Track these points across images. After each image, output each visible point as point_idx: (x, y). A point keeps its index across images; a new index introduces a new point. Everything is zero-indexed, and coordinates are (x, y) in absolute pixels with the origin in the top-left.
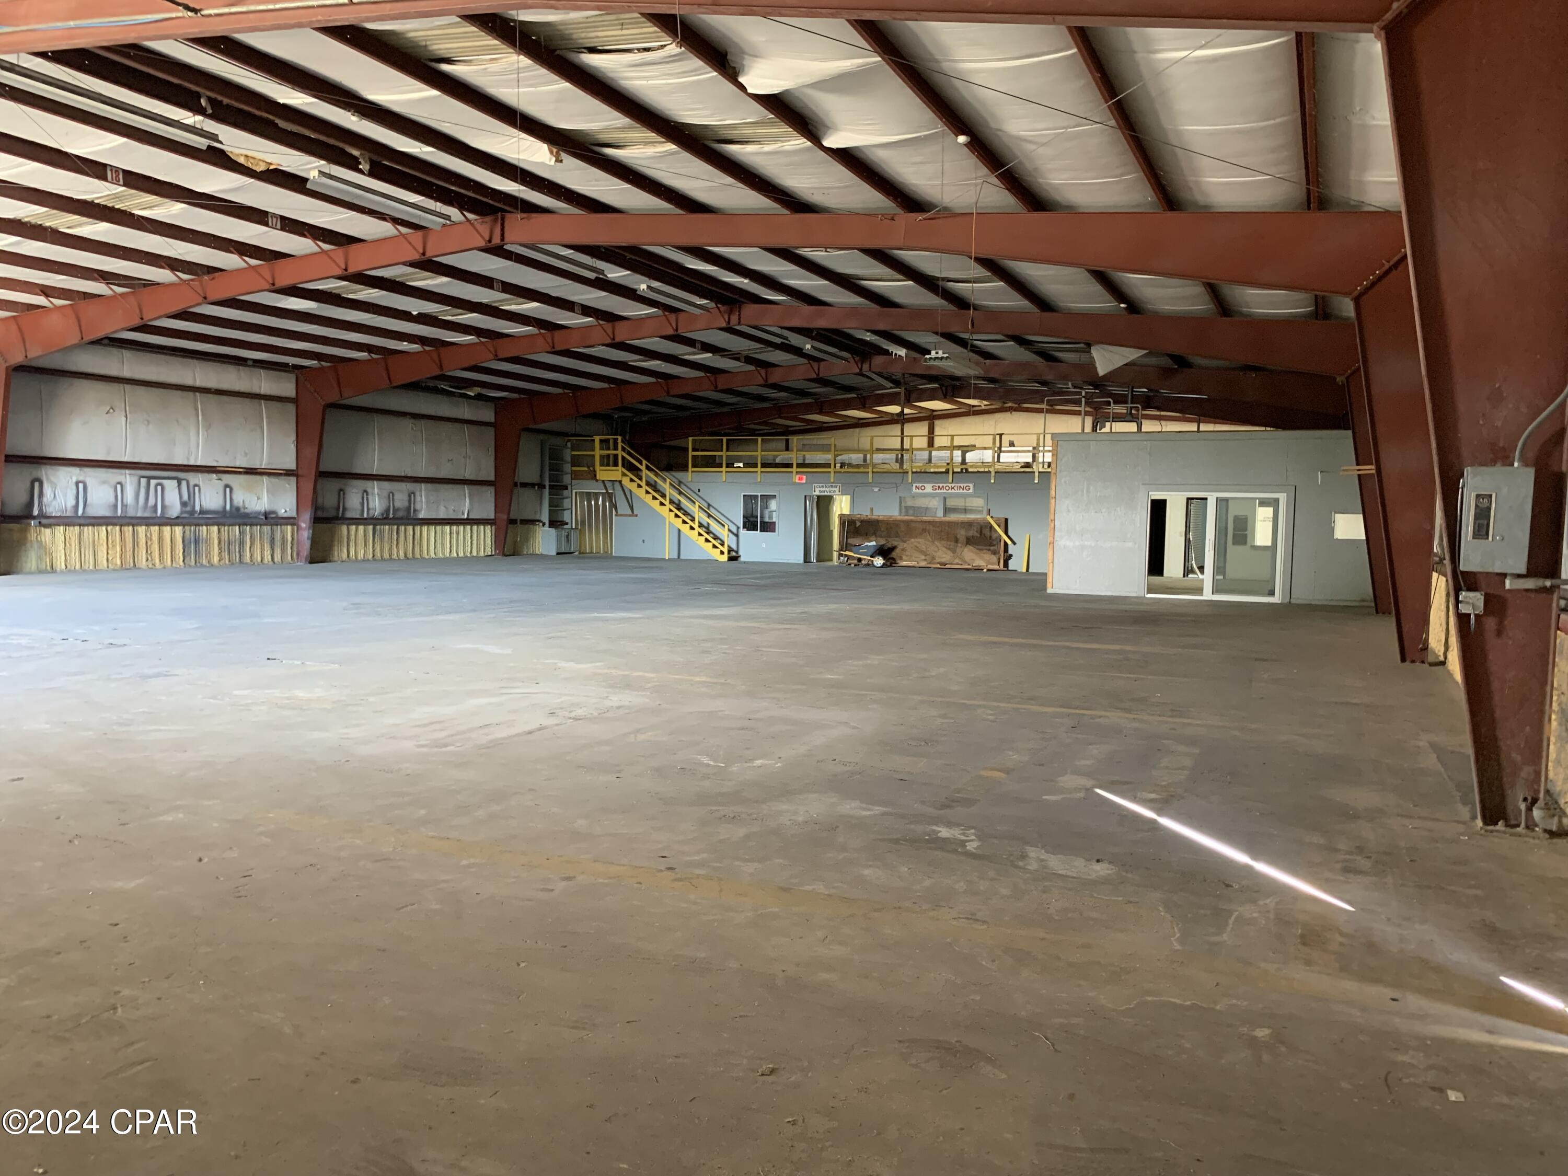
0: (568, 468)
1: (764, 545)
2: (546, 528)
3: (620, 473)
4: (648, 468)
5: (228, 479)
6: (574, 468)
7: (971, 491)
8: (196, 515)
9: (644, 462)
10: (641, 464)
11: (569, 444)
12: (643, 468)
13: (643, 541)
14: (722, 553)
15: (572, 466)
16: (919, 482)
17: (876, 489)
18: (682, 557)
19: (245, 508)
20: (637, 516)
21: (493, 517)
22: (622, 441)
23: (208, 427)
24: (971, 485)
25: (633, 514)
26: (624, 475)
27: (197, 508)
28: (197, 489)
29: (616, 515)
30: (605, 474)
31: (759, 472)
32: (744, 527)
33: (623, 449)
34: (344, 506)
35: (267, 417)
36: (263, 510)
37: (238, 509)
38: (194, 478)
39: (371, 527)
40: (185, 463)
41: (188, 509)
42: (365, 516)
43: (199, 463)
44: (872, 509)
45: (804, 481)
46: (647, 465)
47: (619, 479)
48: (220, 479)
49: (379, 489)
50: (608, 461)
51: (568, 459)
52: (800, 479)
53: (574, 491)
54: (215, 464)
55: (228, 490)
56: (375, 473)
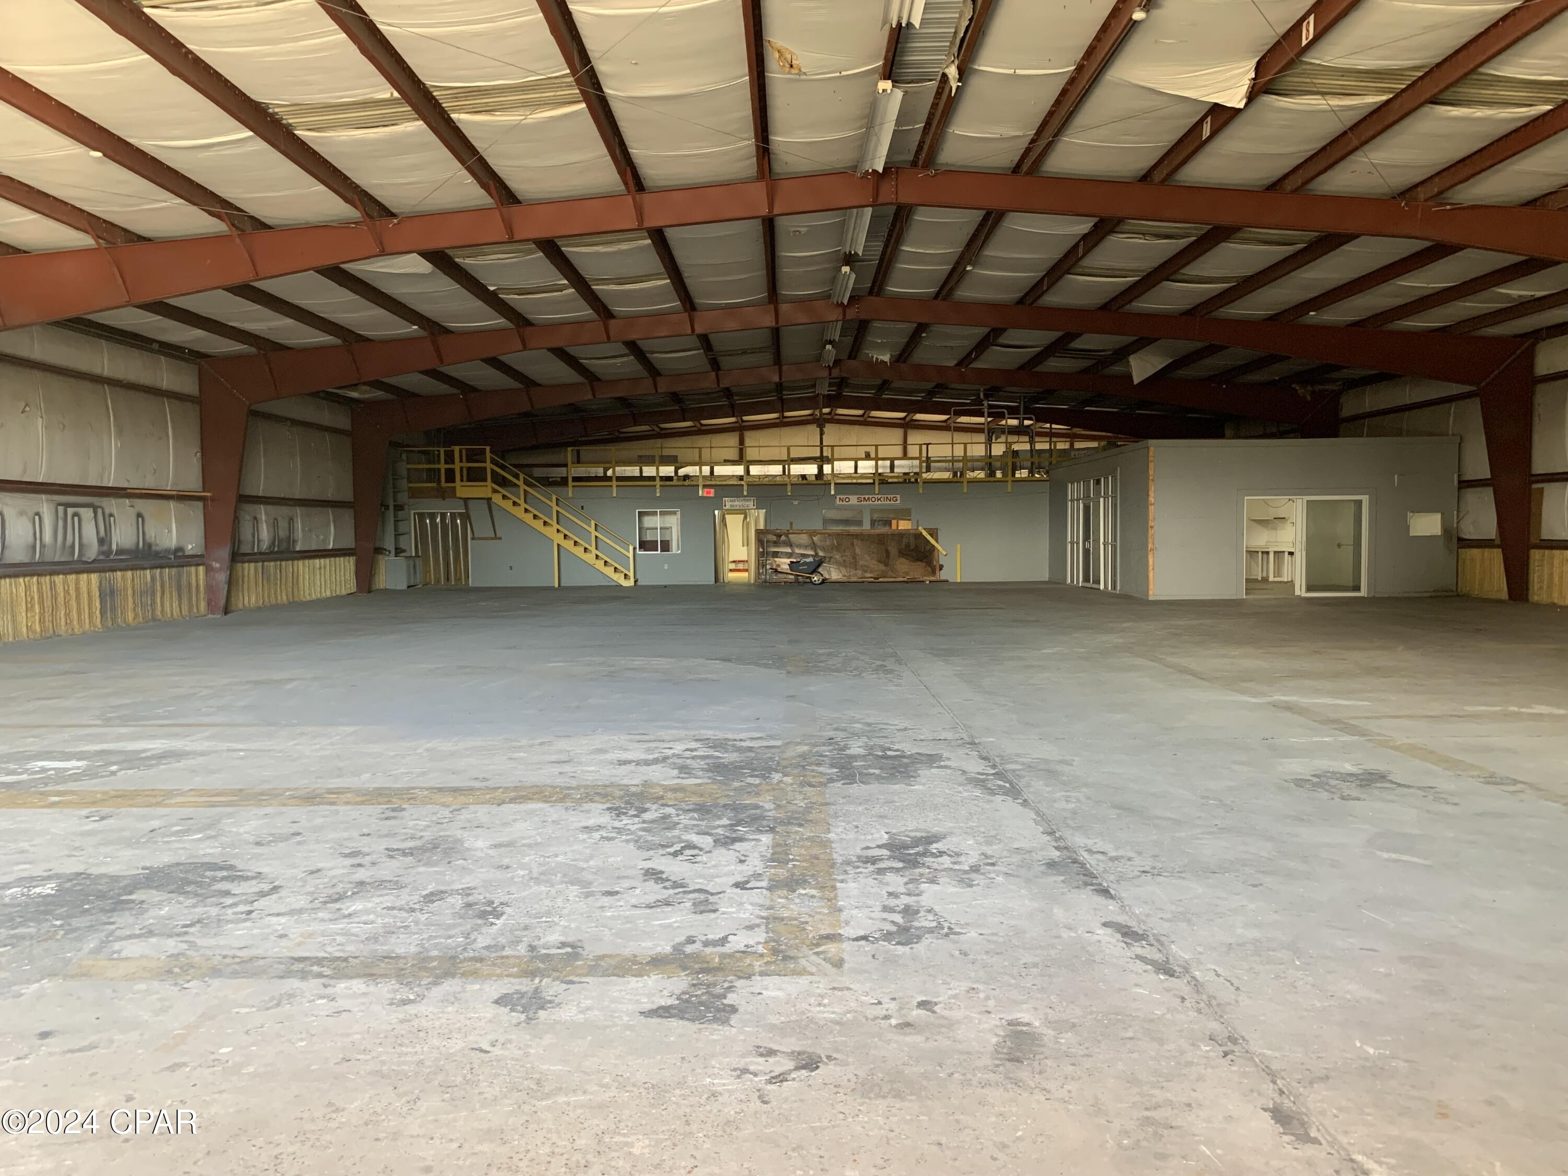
0: (404, 484)
1: (666, 567)
2: (392, 557)
3: (490, 490)
4: (526, 483)
5: (141, 504)
6: (411, 485)
7: (898, 502)
8: (112, 557)
9: (522, 476)
10: (518, 479)
11: (404, 456)
12: (520, 482)
13: (511, 568)
14: (626, 576)
15: (409, 481)
16: (843, 494)
17: (796, 503)
18: (562, 584)
19: (157, 545)
20: (500, 538)
21: (353, 546)
22: (491, 452)
23: (120, 432)
24: (898, 496)
25: (496, 538)
26: (495, 491)
27: (114, 547)
28: (112, 519)
29: (473, 539)
30: (464, 490)
31: (658, 486)
32: (640, 548)
33: (493, 461)
34: (239, 540)
35: (172, 421)
36: (173, 547)
37: (150, 546)
38: (111, 505)
39: (260, 564)
40: (99, 484)
41: (105, 548)
42: (256, 551)
43: (110, 485)
44: (791, 524)
45: (712, 495)
46: (524, 479)
47: (489, 496)
48: (132, 506)
49: (266, 514)
50: (475, 476)
51: (405, 473)
52: (708, 493)
53: (412, 512)
54: (126, 485)
55: (140, 519)
56: (261, 494)
